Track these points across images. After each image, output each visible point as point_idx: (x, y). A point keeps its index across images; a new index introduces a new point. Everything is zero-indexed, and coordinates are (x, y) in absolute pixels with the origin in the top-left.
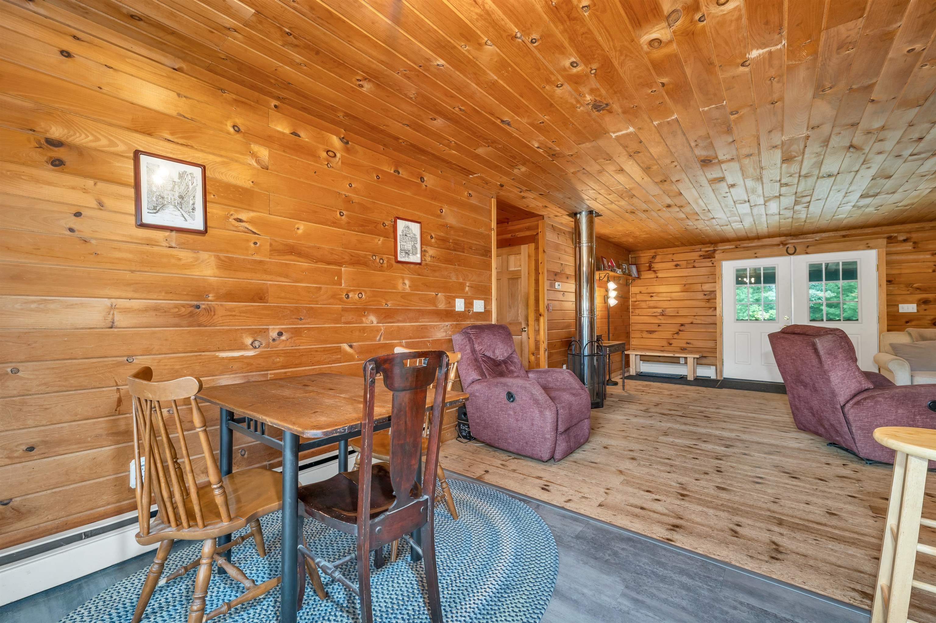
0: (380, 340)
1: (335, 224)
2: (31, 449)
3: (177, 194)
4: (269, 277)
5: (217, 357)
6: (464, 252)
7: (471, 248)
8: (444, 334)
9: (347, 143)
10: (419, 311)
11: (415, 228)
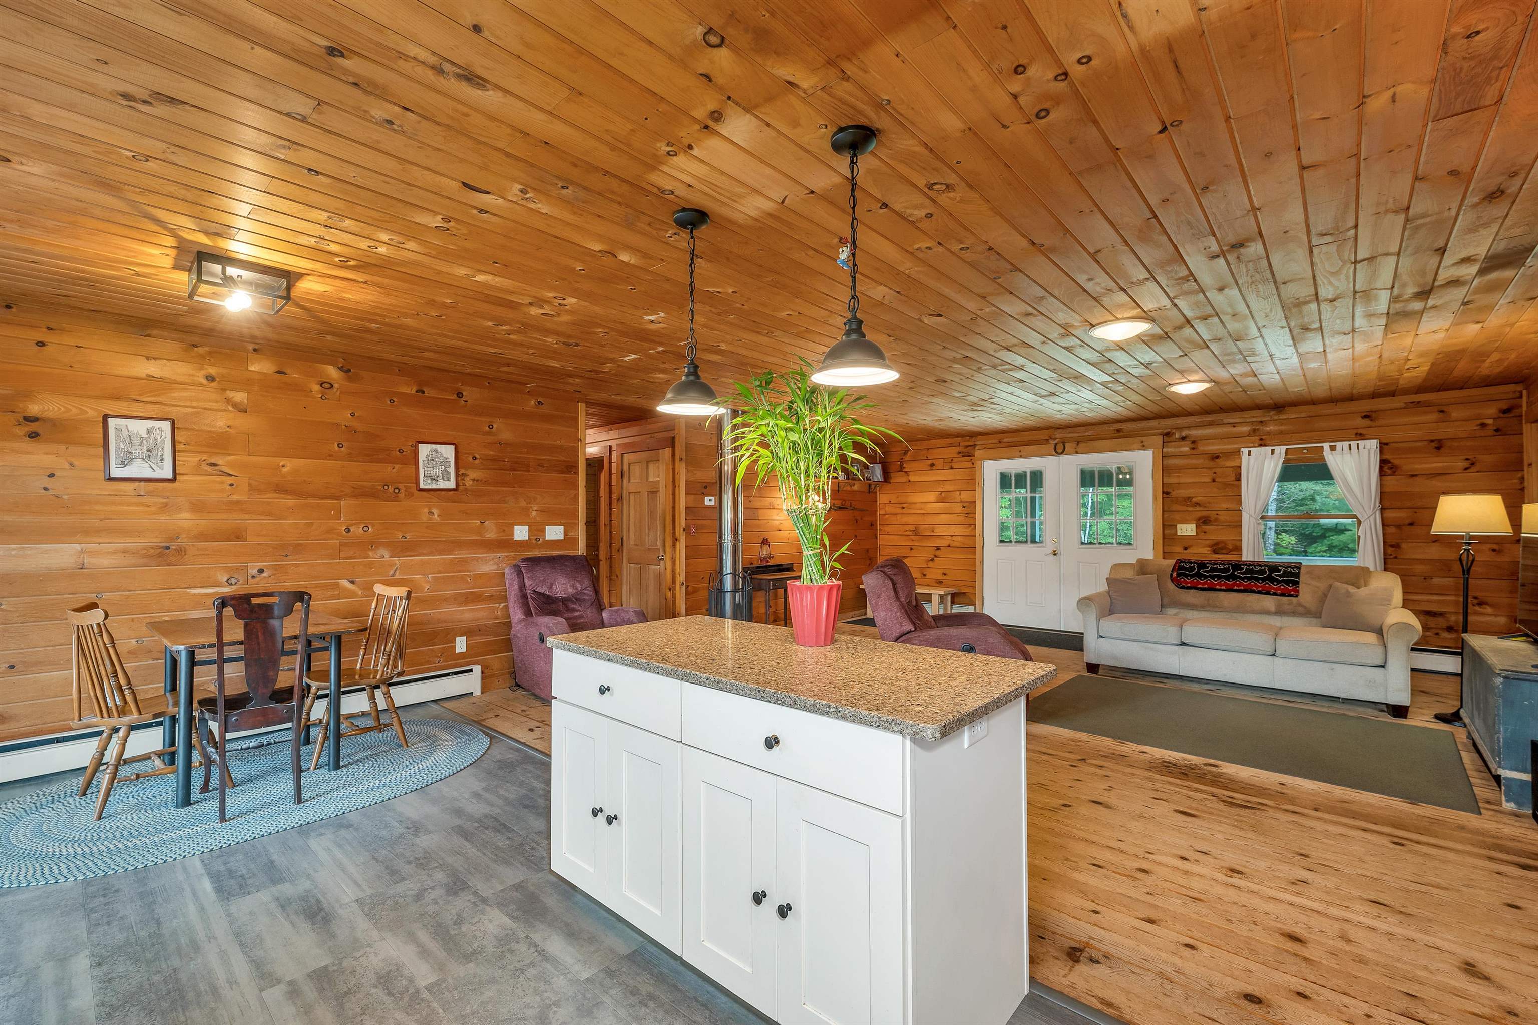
0: (394, 575)
1: (331, 456)
2: (12, 667)
3: (145, 448)
4: (247, 517)
5: (188, 593)
6: (529, 471)
7: (541, 465)
8: (495, 567)
9: (349, 370)
10: (452, 542)
11: (448, 452)
